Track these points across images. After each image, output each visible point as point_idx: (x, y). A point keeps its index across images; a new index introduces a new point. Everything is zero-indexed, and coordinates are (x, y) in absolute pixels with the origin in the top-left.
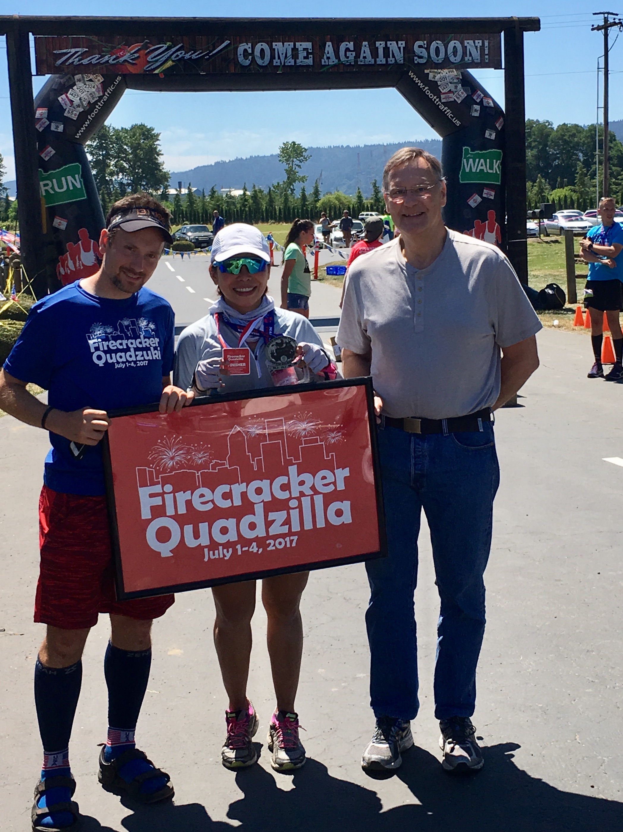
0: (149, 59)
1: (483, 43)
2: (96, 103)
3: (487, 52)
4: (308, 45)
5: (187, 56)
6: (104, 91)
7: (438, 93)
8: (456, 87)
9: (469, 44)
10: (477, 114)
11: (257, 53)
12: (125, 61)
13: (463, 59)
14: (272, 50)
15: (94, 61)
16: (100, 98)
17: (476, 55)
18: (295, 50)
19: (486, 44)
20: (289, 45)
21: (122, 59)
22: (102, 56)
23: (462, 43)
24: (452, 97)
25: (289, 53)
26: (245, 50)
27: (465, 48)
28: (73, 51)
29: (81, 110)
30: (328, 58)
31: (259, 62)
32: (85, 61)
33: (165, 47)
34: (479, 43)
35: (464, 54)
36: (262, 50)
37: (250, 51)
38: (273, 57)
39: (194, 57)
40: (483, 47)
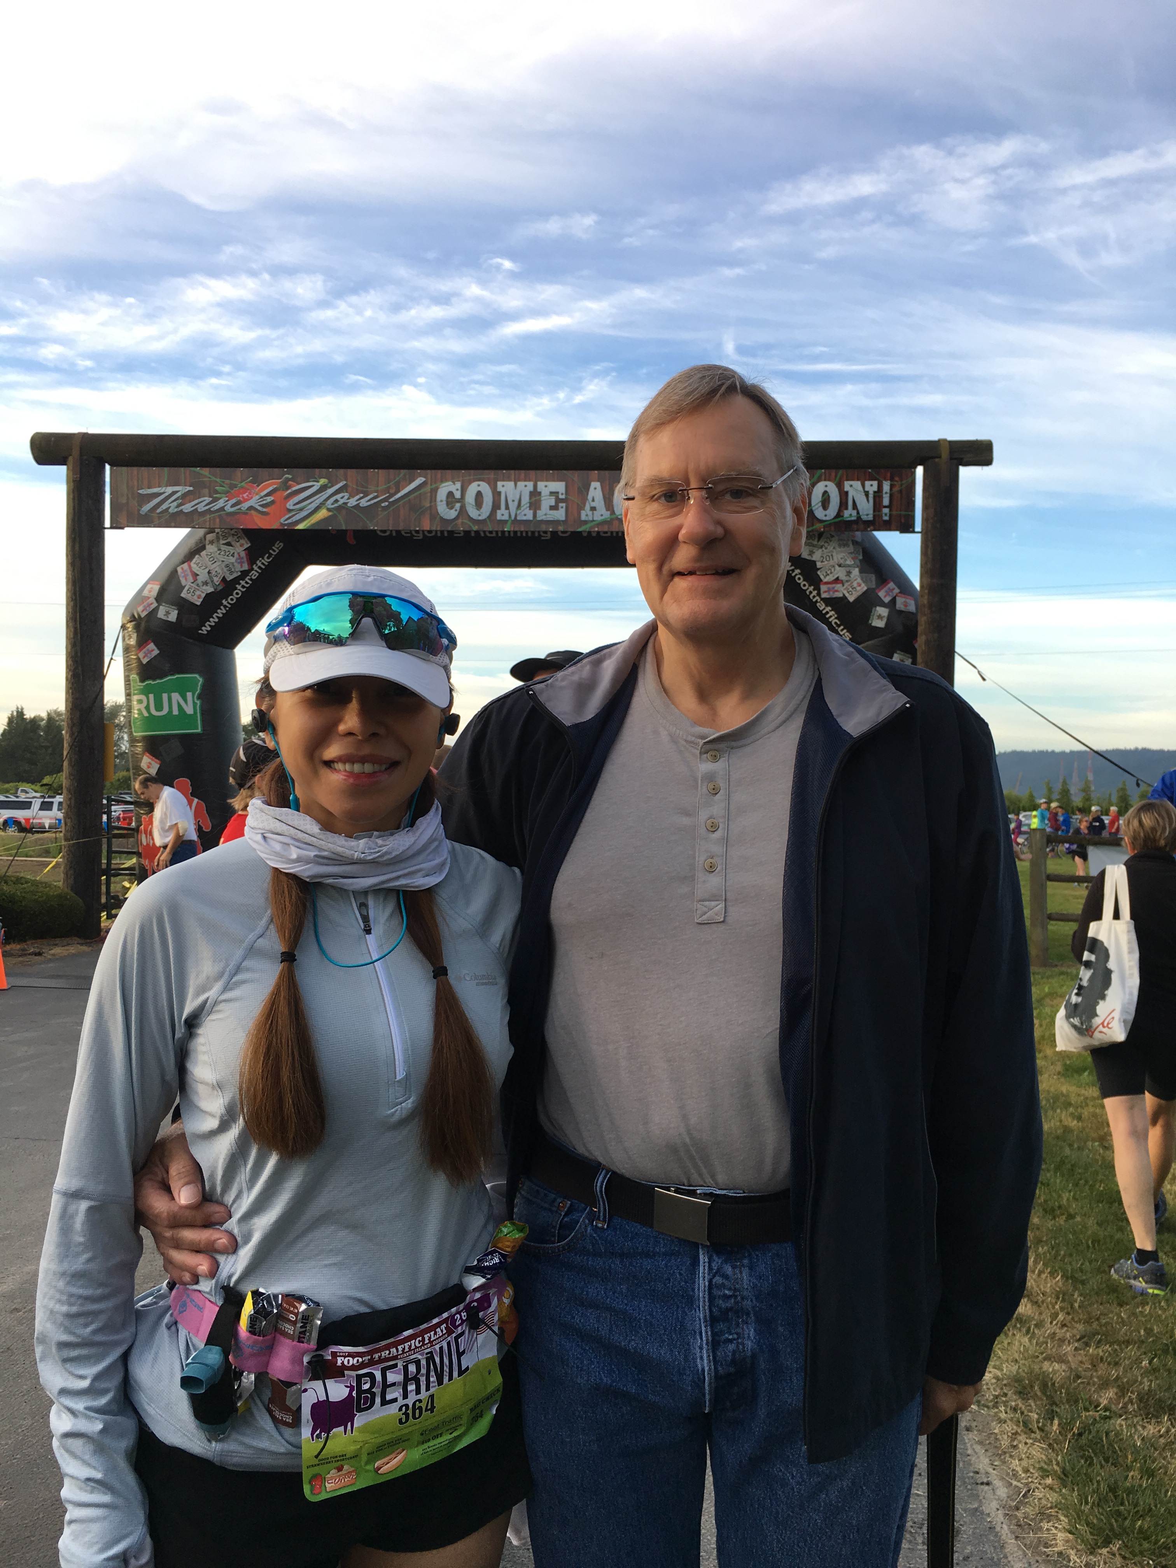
0: (290, 505)
1: (880, 487)
3: (886, 501)
4: (559, 487)
5: (352, 502)
6: (252, 561)
7: (816, 582)
8: (849, 573)
9: (854, 488)
10: (879, 623)
11: (470, 498)
12: (251, 508)
13: (839, 514)
14: (497, 494)
15: (201, 508)
16: (244, 574)
17: (866, 508)
18: (535, 494)
19: (886, 487)
20: (525, 487)
21: (246, 505)
22: (215, 500)
23: (840, 486)
24: (840, 591)
25: (526, 499)
26: (450, 494)
27: (844, 495)
28: (170, 490)
30: (593, 509)
31: (473, 513)
32: (187, 508)
33: (317, 486)
34: (872, 486)
35: (843, 505)
36: (479, 495)
37: (458, 495)
38: (496, 506)
39: (364, 503)
40: (878, 494)
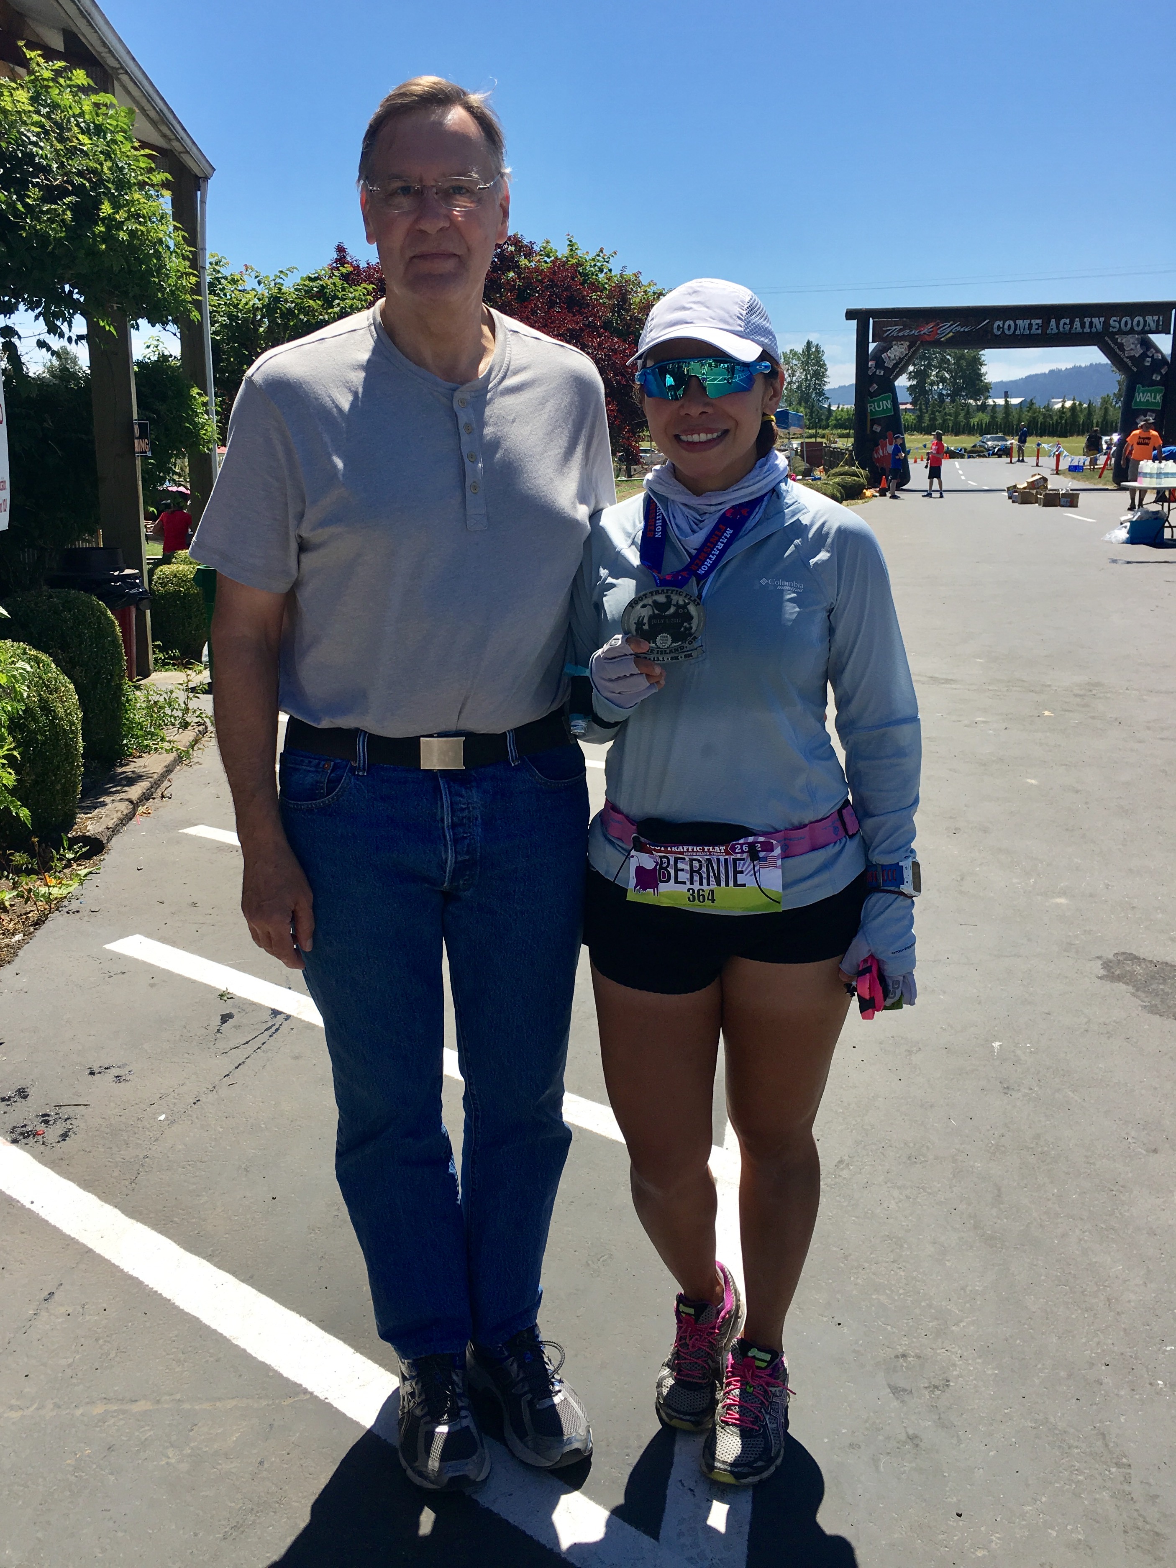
0: (939, 332)
1: (1159, 318)
2: (904, 358)
3: (1161, 323)
4: (1039, 321)
5: (962, 330)
6: (909, 350)
7: (1123, 350)
8: (1136, 347)
9: (1149, 319)
10: (1148, 364)
11: (1006, 327)
12: (924, 333)
13: (1143, 328)
14: (1016, 325)
15: (906, 334)
16: (907, 354)
17: (1153, 326)
18: (1030, 325)
19: (1161, 318)
20: (1027, 322)
21: (922, 332)
22: (911, 331)
23: (1144, 318)
24: (1132, 353)
25: (1027, 326)
26: (999, 325)
27: (1145, 321)
28: (895, 328)
29: (895, 362)
30: (1052, 329)
31: (1007, 332)
32: (900, 334)
33: (949, 324)
34: (1156, 318)
35: (1145, 325)
36: (1009, 326)
37: (1001, 326)
38: (1016, 329)
39: (966, 330)
40: (1158, 321)
